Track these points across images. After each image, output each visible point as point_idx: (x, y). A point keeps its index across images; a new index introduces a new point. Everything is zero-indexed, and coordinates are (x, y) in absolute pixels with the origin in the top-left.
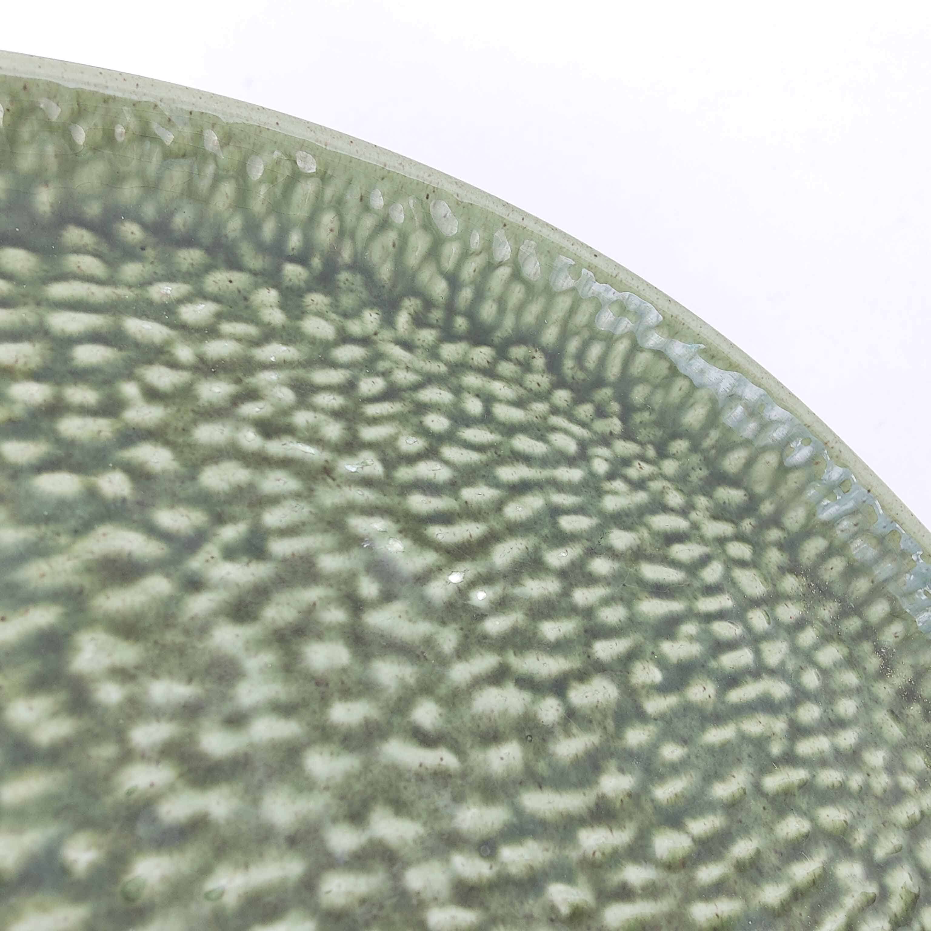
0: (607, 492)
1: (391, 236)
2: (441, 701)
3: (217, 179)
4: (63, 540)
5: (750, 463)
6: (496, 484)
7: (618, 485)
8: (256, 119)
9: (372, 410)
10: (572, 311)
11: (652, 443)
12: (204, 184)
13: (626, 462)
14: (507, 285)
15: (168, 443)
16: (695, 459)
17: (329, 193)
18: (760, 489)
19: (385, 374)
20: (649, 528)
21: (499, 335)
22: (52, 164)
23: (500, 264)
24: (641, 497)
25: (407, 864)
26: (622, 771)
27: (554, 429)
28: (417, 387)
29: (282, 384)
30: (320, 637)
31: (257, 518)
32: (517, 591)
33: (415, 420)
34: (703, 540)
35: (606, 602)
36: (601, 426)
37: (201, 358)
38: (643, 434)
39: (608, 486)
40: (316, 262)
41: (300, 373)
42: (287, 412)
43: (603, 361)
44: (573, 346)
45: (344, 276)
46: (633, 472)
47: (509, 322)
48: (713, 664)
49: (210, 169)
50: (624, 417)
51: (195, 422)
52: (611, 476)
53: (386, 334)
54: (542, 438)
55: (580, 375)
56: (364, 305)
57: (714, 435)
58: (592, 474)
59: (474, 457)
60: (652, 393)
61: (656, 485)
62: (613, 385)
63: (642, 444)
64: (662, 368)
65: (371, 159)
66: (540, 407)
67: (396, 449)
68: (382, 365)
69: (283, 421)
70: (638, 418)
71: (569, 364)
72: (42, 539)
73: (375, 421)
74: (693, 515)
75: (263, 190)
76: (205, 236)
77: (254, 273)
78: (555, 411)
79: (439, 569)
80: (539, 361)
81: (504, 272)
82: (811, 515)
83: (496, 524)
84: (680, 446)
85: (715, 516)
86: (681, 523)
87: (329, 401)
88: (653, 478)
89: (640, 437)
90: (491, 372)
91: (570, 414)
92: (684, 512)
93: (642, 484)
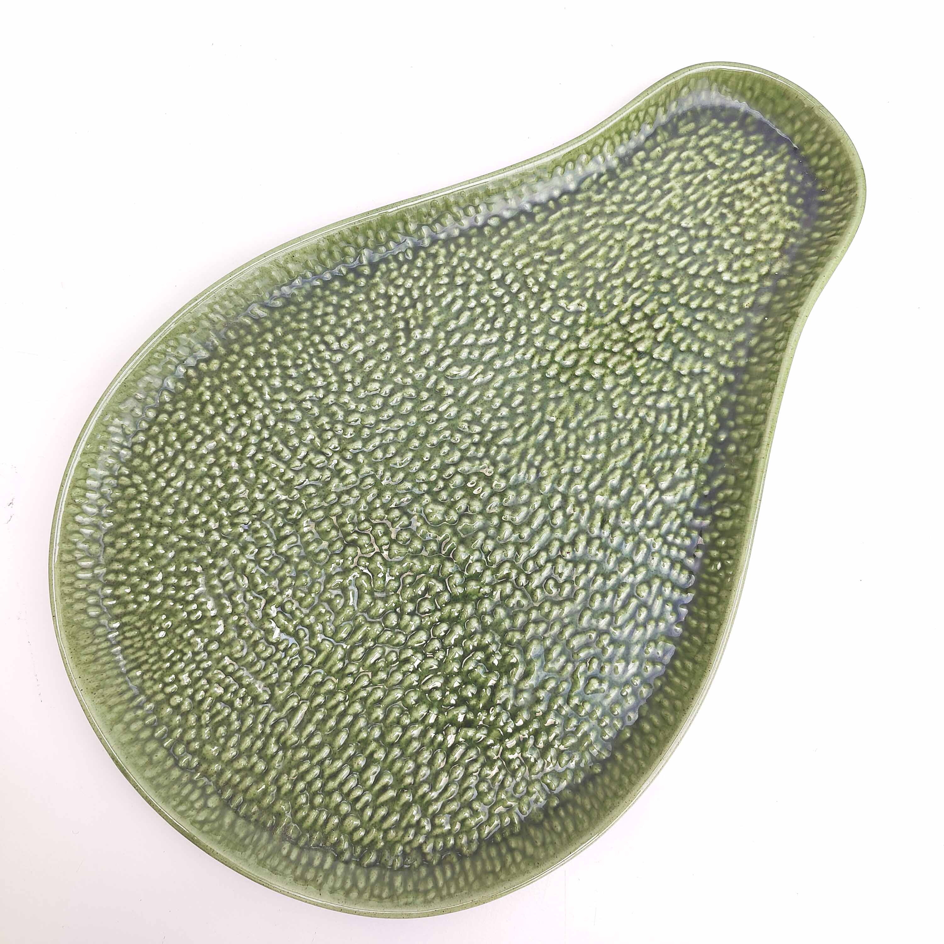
1: (539, 844)
2: (435, 701)
3: (593, 806)
4: (540, 673)
5: (368, 879)
6: (455, 782)
7: (415, 820)
8: (597, 829)
9: (503, 773)
10: (466, 879)
11: (409, 854)
12: (594, 801)
13: (416, 834)
14: (494, 867)
15: (540, 715)
16: (390, 863)
17: (564, 835)
18: (359, 871)
20: (397, 812)
21: (484, 846)
22: (625, 766)
23: (501, 870)
24: (404, 824)
25: (423, 659)
26: (377, 718)
28: (497, 795)
29: (530, 757)
30: (474, 694)
31: (508, 713)
32: (430, 749)
34: (374, 826)
35: (402, 768)
36: (431, 843)
37: (553, 746)
39: (418, 816)
40: (551, 813)
41: (529, 766)
42: (523, 750)
43: (444, 873)
44: (458, 868)
45: (542, 818)
46: (412, 832)
47: (484, 855)
49: (596, 806)
50: (424, 855)
51: (540, 726)
52: (419, 822)
53: (517, 807)
55: (448, 859)
57: (387, 880)
58: (425, 816)
60: (419, 876)
61: (401, 833)
62: (434, 867)
63: (413, 849)
64: (421, 888)
65: (562, 855)
66: (456, 828)
70: (419, 861)
71: (455, 859)
74: (382, 834)
75: (580, 816)
76: (582, 788)
77: (563, 791)
78: (450, 832)
80: (466, 850)
81: (498, 869)
82: (335, 875)
84: (398, 864)
85: (374, 842)
86: (385, 825)
87: (516, 765)
88: (403, 836)
89: (414, 852)
90: (480, 826)
91: (444, 836)
92: (386, 832)
93: (406, 829)
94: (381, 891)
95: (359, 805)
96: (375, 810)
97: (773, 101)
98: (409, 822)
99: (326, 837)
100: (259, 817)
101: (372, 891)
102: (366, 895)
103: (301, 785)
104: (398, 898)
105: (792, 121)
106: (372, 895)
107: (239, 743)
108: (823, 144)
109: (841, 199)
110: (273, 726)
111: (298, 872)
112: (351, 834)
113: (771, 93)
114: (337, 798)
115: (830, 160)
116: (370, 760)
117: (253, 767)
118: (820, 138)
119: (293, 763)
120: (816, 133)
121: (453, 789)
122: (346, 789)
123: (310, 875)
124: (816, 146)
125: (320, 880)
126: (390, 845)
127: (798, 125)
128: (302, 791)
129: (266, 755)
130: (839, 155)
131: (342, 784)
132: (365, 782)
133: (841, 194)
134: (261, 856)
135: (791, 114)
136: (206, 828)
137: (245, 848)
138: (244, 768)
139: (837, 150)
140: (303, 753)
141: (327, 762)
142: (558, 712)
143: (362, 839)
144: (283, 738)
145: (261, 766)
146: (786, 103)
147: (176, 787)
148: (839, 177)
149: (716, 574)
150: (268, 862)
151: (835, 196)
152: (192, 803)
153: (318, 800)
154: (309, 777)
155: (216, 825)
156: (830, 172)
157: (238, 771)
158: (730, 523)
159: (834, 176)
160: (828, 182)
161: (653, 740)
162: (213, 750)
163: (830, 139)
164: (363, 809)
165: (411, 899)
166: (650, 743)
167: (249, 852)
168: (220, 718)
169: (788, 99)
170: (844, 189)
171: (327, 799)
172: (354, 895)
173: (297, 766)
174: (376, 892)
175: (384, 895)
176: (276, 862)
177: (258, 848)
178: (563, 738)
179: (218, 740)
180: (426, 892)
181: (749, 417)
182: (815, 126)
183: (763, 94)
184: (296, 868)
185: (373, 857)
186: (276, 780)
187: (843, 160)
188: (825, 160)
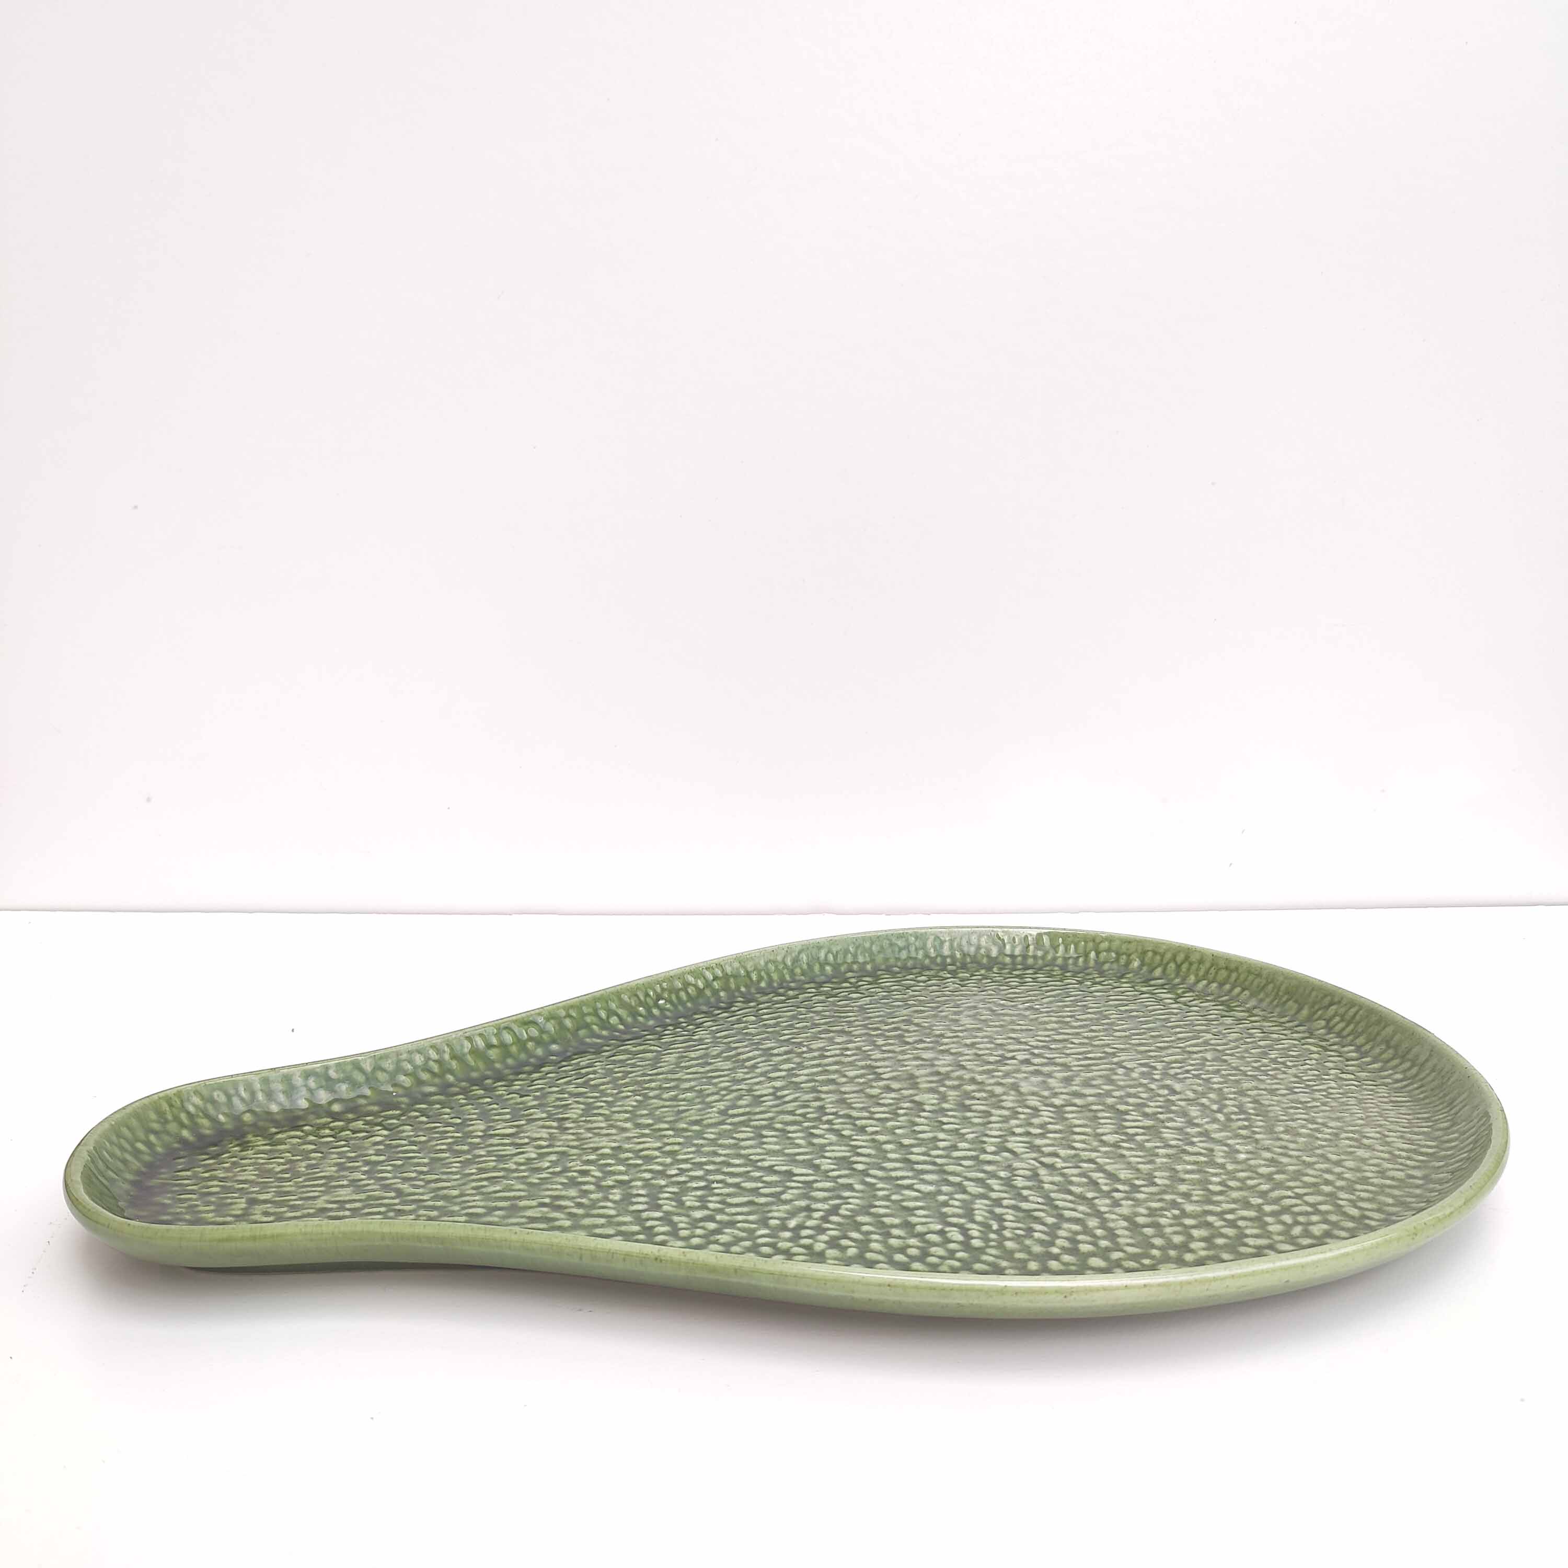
64: (1113, 953)
94: (1152, 959)
101: (1162, 960)
102: (1168, 956)
104: (1136, 951)
106: (1163, 956)
108: (123, 1149)
109: (183, 1116)
111: (1234, 975)
115: (138, 1140)
118: (117, 1151)
120: (113, 1155)
123: (1223, 974)
124: (129, 1158)
125: (1212, 971)
130: (130, 1129)
133: (177, 1119)
134: (1270, 986)
136: (1327, 1001)
137: (1287, 992)
139: (125, 1132)
147: (1360, 1030)
148: (156, 1126)
149: (669, 1001)
150: (1264, 982)
151: (183, 1126)
152: (1342, 1020)
155: (1316, 1007)
156: (152, 1138)
158: (620, 1011)
159: (156, 1132)
160: (166, 1138)
161: (831, 957)
163: (115, 1139)
165: (1124, 947)
166: (835, 957)
167: (1283, 988)
170: (170, 1117)
172: (1180, 958)
174: (1158, 958)
175: (1150, 954)
176: (1256, 983)
177: (1273, 993)
180: (1109, 950)
181: (514, 1049)
184: (1235, 981)
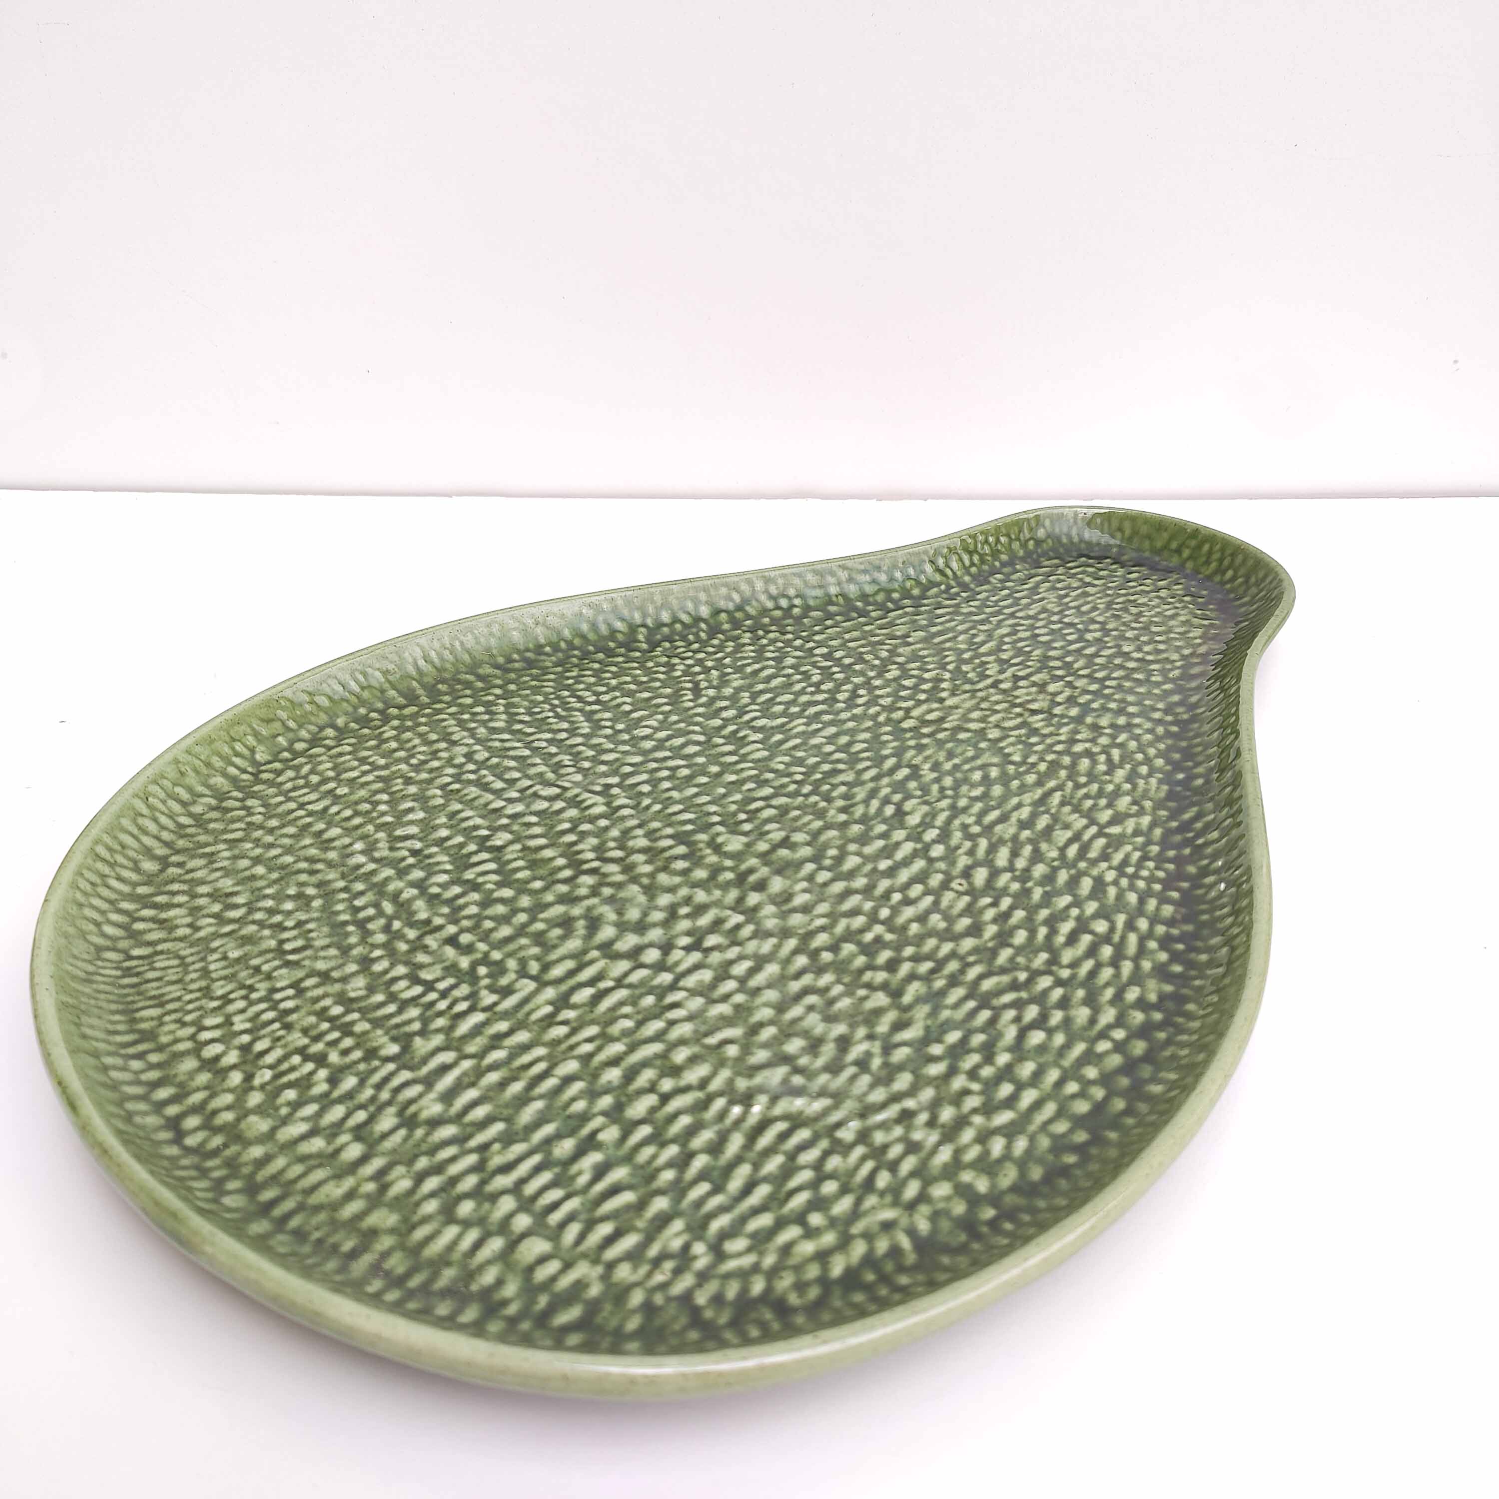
0: (683, 1232)
2: (728, 1059)
4: (929, 1022)
6: (765, 1180)
7: (677, 1244)
9: (869, 1165)
11: (660, 1308)
13: (678, 1272)
15: (936, 1078)
16: (614, 1323)
19: (882, 1194)
20: (638, 1230)
21: (837, 1292)
24: (653, 1251)
25: (707, 1003)
26: (609, 1082)
27: (749, 1250)
28: (858, 1202)
29: (924, 1140)
30: (803, 1049)
31: (872, 1075)
32: (716, 1128)
33: (843, 1179)
34: (584, 1256)
35: (654, 1157)
36: (712, 1287)
37: (969, 1124)
38: (672, 1310)
39: (685, 1237)
40: (985, 1229)
41: (923, 1154)
42: (909, 1128)
45: (963, 1237)
48: (557, 1170)
50: (696, 1312)
51: (938, 1094)
52: (686, 1247)
53: (904, 1221)
54: (754, 1236)
55: (753, 1315)
56: (934, 1231)
58: (700, 1238)
59: (793, 1183)
61: (644, 1269)
62: (721, 1328)
63: (669, 1299)
66: (769, 1260)
67: (838, 1153)
68: (888, 1199)
69: (905, 1123)
70: (683, 1320)
71: (768, 1315)
72: (936, 1019)
73: (863, 1159)
74: (599, 1270)
76: (1043, 1187)
77: (1003, 1193)
78: (756, 1268)
79: (768, 1108)
80: (793, 1299)
83: (752, 1155)
84: (633, 1324)
85: (580, 1286)
86: (611, 1253)
87: (895, 1151)
88: (649, 1275)
89: (674, 1305)
90: (823, 1256)
91: (744, 1275)
92: (611, 1266)
93: (657, 1263)
95: (555, 1218)
96: (590, 1225)
97: (1149, 537)
98: (664, 1247)
99: (470, 1275)
100: (328, 1235)
103: (432, 1183)
105: (1178, 551)
107: (319, 1114)
108: (1221, 561)
109: (1263, 593)
110: (397, 1090)
112: (530, 1269)
113: (1144, 529)
114: (507, 1204)
116: (590, 1143)
117: (338, 1151)
118: (1216, 556)
119: (424, 1147)
120: (1210, 553)
121: (763, 1191)
122: (530, 1189)
124: (1214, 565)
126: (619, 1294)
127: (1186, 553)
128: (432, 1195)
129: (371, 1133)
130: (1244, 561)
131: (523, 1181)
132: (573, 1178)
133: (1261, 590)
135: (1174, 545)
138: (320, 1155)
139: (1239, 559)
140: (448, 1131)
141: (496, 1146)
142: (973, 1075)
143: (554, 1279)
144: (413, 1109)
145: (354, 1151)
146: (1165, 535)
148: (1253, 579)
153: (466, 1208)
154: (454, 1169)
156: (1240, 580)
157: (302, 1159)
159: (1246, 582)
160: (1242, 588)
162: (260, 1125)
163: (1228, 552)
164: (563, 1225)
168: (292, 1076)
169: (1166, 530)
170: (1262, 584)
171: (487, 1206)
173: (432, 1151)
178: (988, 1109)
179: (277, 1109)
182: (1206, 547)
183: (1135, 533)
185: (573, 1313)
186: (381, 1174)
187: (1250, 563)
188: (1230, 573)
